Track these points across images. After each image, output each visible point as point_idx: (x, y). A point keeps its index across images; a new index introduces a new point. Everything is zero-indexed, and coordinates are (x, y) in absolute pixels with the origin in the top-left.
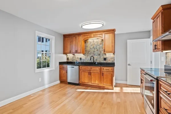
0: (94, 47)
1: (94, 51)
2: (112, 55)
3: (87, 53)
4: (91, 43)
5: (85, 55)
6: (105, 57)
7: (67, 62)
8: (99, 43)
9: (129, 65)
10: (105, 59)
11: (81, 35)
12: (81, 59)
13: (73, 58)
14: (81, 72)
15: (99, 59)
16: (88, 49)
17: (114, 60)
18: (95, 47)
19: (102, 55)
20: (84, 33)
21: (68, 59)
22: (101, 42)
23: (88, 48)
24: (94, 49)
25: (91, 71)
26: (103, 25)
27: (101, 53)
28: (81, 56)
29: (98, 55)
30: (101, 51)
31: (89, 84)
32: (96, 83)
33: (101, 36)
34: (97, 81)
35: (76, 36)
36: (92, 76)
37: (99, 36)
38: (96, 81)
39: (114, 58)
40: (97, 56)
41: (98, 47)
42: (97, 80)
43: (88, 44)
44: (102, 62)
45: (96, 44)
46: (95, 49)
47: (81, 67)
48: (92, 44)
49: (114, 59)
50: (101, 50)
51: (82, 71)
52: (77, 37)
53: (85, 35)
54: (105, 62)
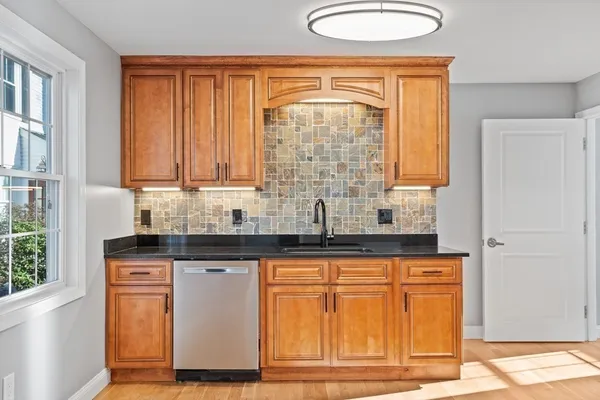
0: (319, 149)
1: (321, 173)
2: (420, 194)
3: (281, 183)
4: (301, 121)
5: (268, 196)
6: (385, 204)
7: (139, 237)
8: (350, 125)
9: (492, 243)
10: (385, 217)
11: (257, 74)
12: (238, 215)
13: (183, 210)
14: (275, 295)
15: (351, 218)
16: (284, 156)
17: (434, 220)
18: (328, 146)
19: (371, 195)
20: (275, 62)
21: (145, 217)
22: (363, 121)
23: (285, 151)
24: (322, 159)
25: (339, 289)
26: (440, 25)
27: (363, 184)
28: (241, 197)
29: (345, 195)
30: (361, 174)
31: (326, 363)
32: (370, 353)
33: (376, 87)
34: (371, 341)
35: (218, 73)
36: (346, 317)
37: (365, 86)
38: (365, 344)
39: (433, 208)
40: (338, 201)
41: (346, 147)
42: (376, 337)
43: (286, 131)
44: (369, 231)
45: (334, 130)
46: (327, 159)
47: (274, 267)
48: (309, 128)
49: (434, 213)
50: (363, 165)
51: (276, 289)
52: (228, 84)
53: (279, 72)
54: (385, 230)
